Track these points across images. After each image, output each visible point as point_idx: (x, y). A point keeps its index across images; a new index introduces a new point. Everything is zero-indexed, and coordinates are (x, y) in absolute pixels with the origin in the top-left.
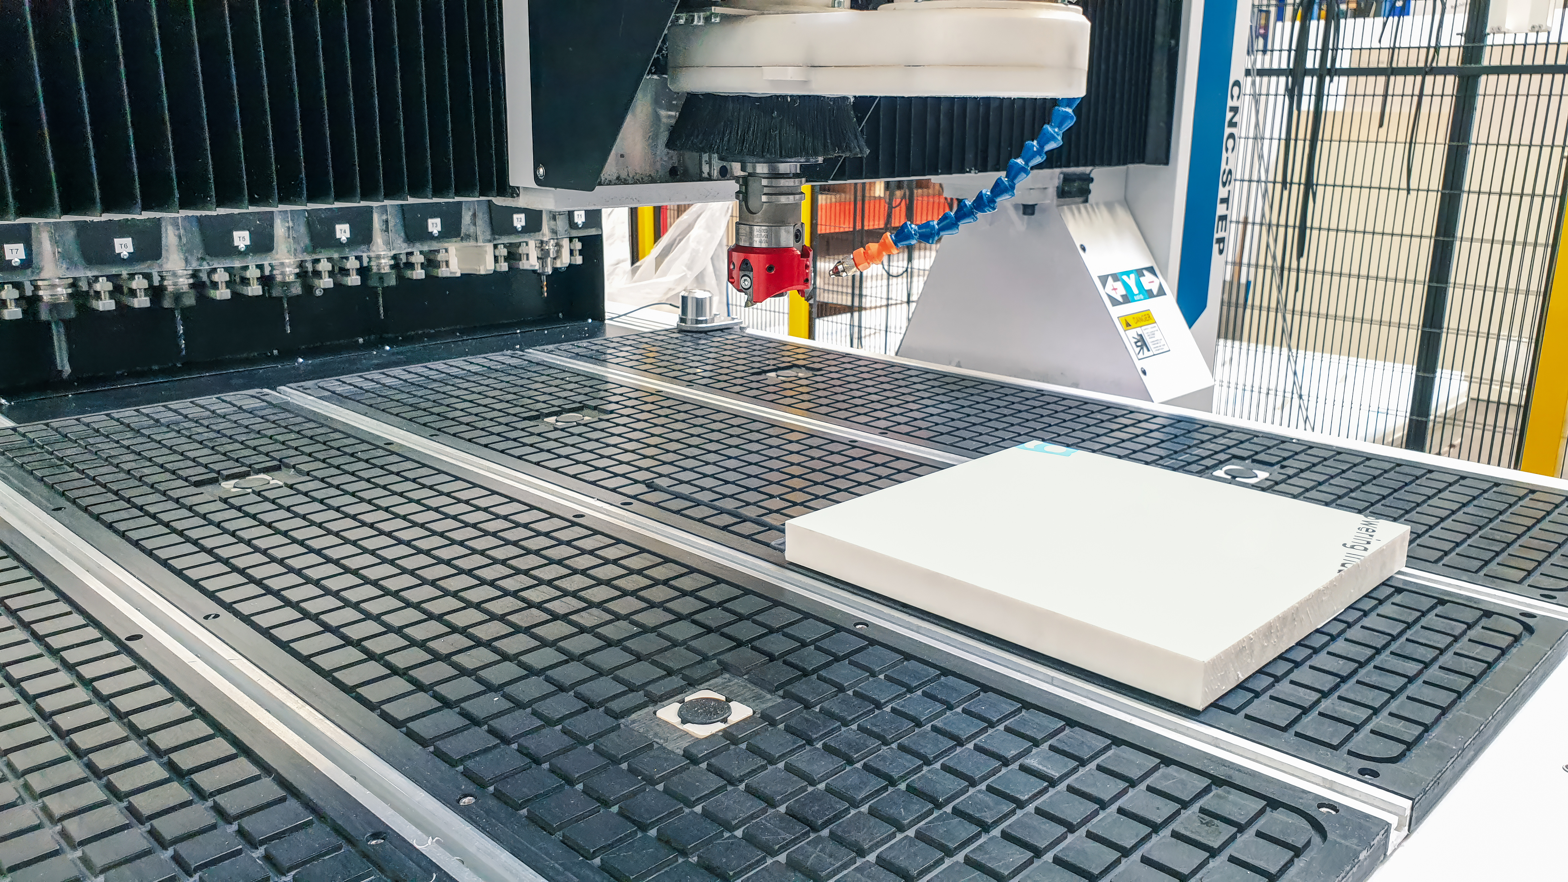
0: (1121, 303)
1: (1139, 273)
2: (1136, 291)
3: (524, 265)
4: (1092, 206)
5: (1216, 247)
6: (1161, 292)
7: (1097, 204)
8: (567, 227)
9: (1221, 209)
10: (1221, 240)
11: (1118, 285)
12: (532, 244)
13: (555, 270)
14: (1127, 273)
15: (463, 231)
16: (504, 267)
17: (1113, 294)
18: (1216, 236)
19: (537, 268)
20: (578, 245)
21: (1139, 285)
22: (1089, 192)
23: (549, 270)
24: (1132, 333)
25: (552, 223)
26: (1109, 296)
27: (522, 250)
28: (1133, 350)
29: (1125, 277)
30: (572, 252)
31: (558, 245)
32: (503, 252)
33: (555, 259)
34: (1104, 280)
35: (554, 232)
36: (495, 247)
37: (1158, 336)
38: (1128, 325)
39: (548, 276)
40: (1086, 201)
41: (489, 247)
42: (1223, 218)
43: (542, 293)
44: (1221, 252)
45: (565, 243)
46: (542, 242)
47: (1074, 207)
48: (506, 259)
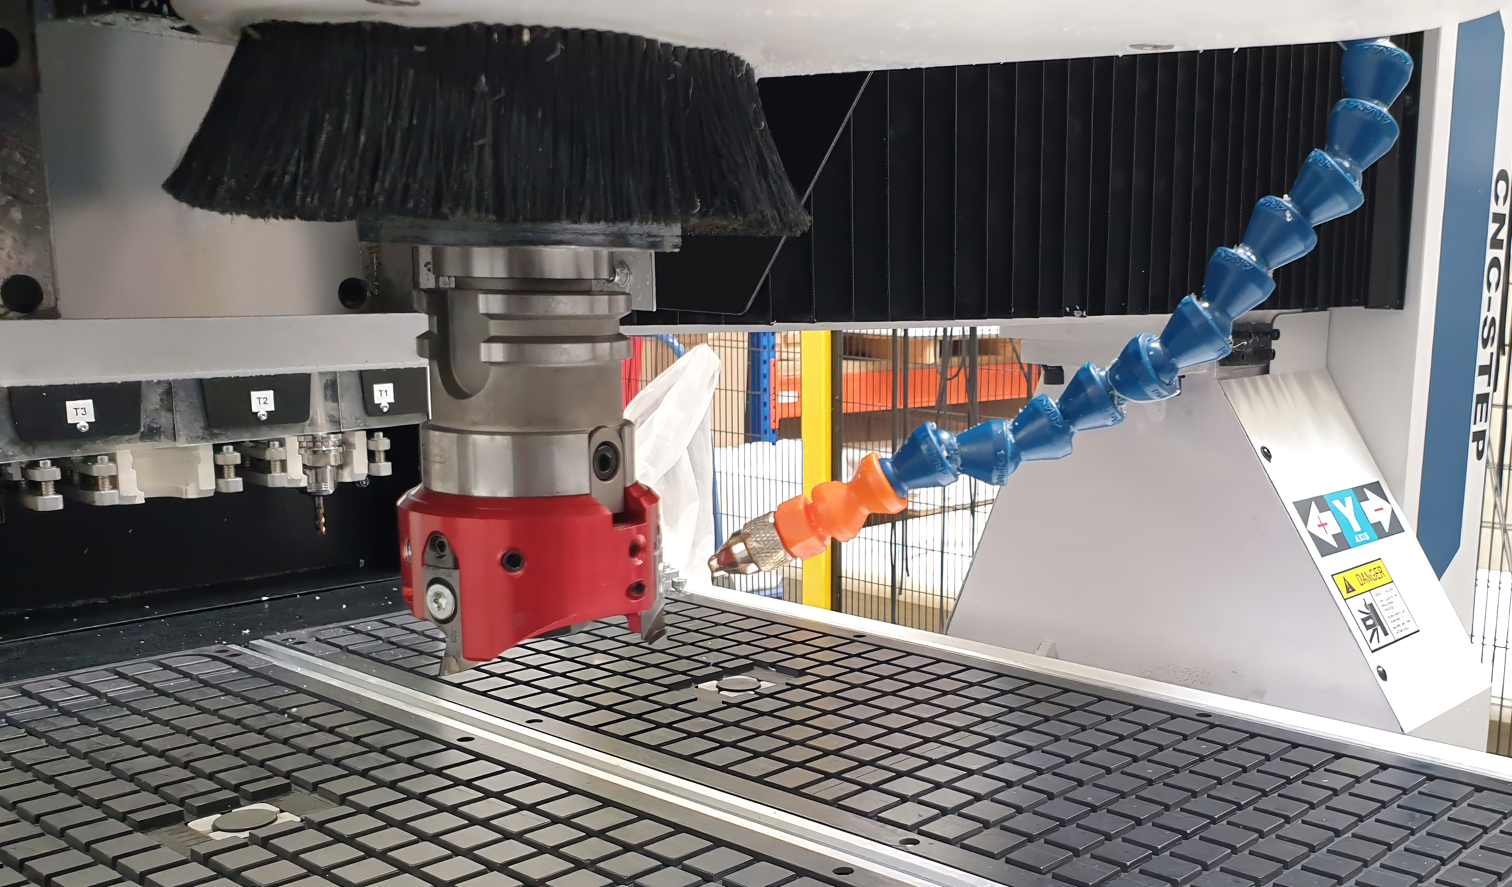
0: (1334, 551)
1: (1359, 493)
2: (1356, 527)
3: (277, 479)
4: (1275, 378)
5: (1472, 447)
6: (1396, 527)
7: (1284, 377)
8: (359, 410)
9: (1481, 385)
10: (1480, 436)
11: (1327, 517)
12: (292, 442)
13: (341, 487)
14: (1340, 496)
15: (144, 421)
16: (235, 484)
17: (1320, 533)
18: (1474, 428)
19: (303, 484)
20: (383, 444)
21: (1361, 515)
22: (1272, 355)
23: (329, 488)
24: (1358, 604)
25: (331, 405)
26: (1314, 537)
27: (273, 453)
28: (1361, 634)
29: (1337, 503)
30: (372, 456)
31: (345, 444)
32: (232, 457)
33: (340, 467)
34: (1303, 507)
35: (335, 421)
36: (217, 449)
37: (1398, 605)
38: (1350, 588)
39: (327, 498)
40: (1266, 371)
41: (205, 450)
42: (1484, 398)
43: (318, 528)
44: (1480, 454)
45: (360, 441)
46: (314, 439)
47: (1246, 379)
48: (239, 470)
